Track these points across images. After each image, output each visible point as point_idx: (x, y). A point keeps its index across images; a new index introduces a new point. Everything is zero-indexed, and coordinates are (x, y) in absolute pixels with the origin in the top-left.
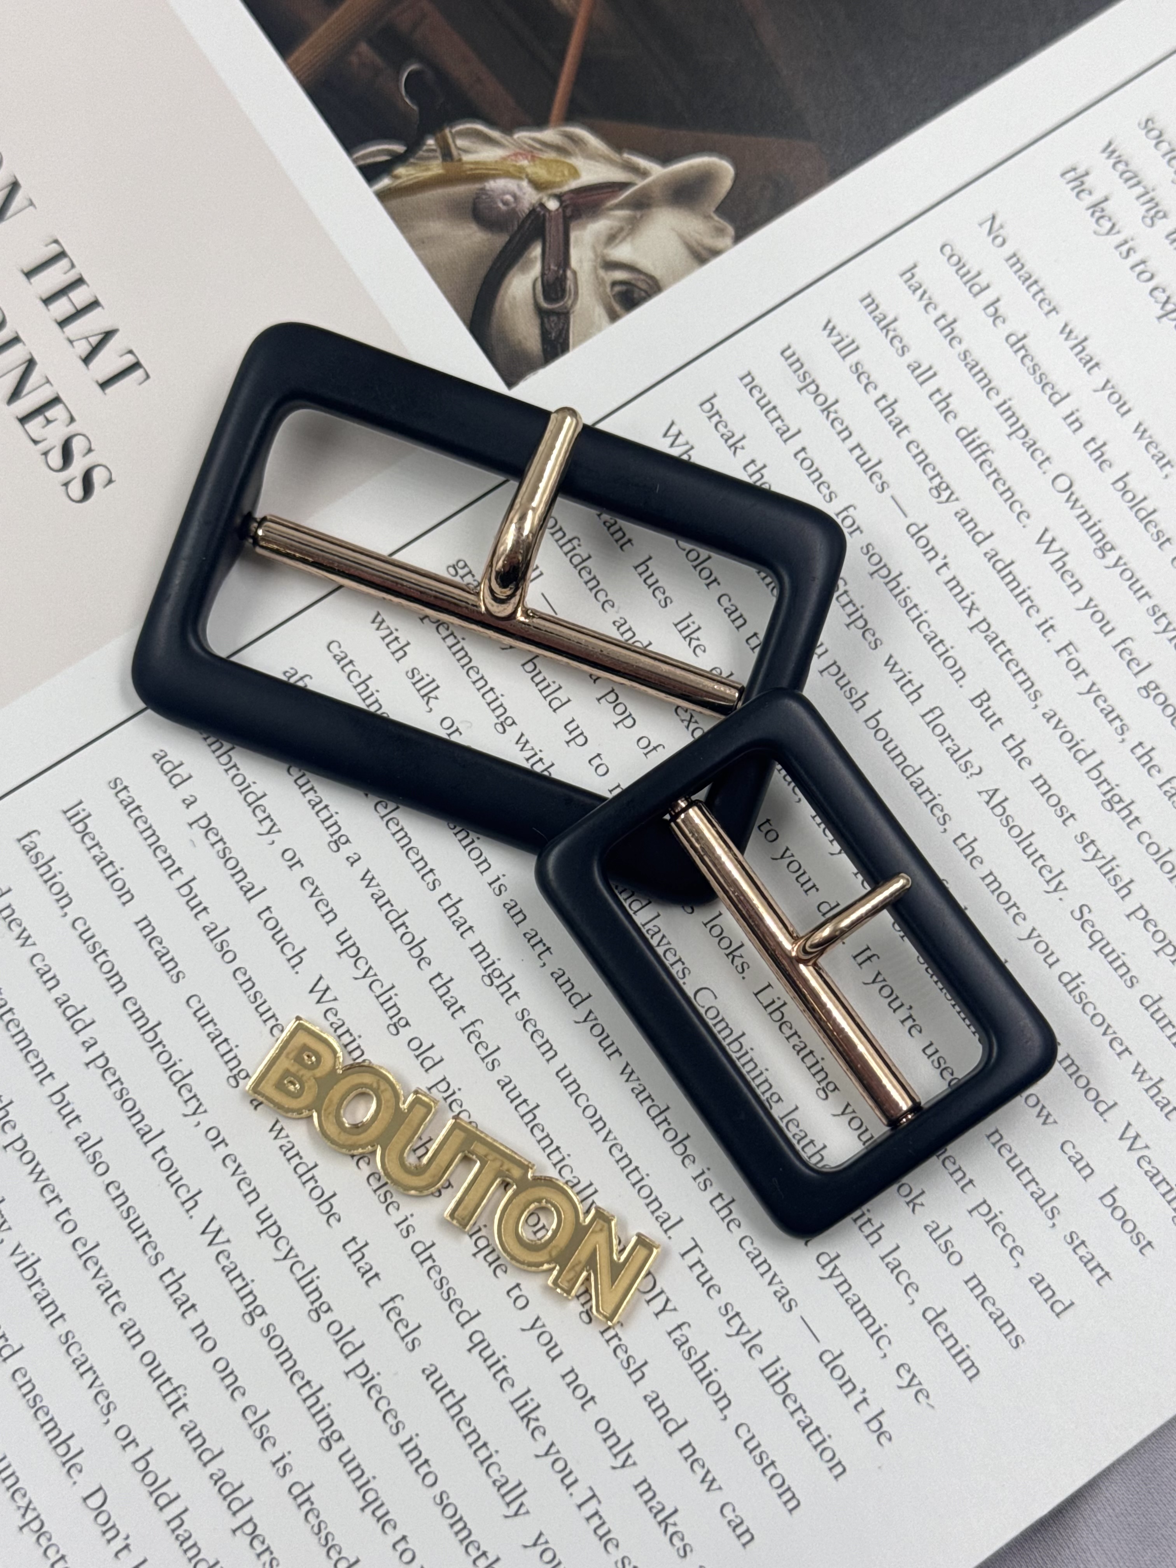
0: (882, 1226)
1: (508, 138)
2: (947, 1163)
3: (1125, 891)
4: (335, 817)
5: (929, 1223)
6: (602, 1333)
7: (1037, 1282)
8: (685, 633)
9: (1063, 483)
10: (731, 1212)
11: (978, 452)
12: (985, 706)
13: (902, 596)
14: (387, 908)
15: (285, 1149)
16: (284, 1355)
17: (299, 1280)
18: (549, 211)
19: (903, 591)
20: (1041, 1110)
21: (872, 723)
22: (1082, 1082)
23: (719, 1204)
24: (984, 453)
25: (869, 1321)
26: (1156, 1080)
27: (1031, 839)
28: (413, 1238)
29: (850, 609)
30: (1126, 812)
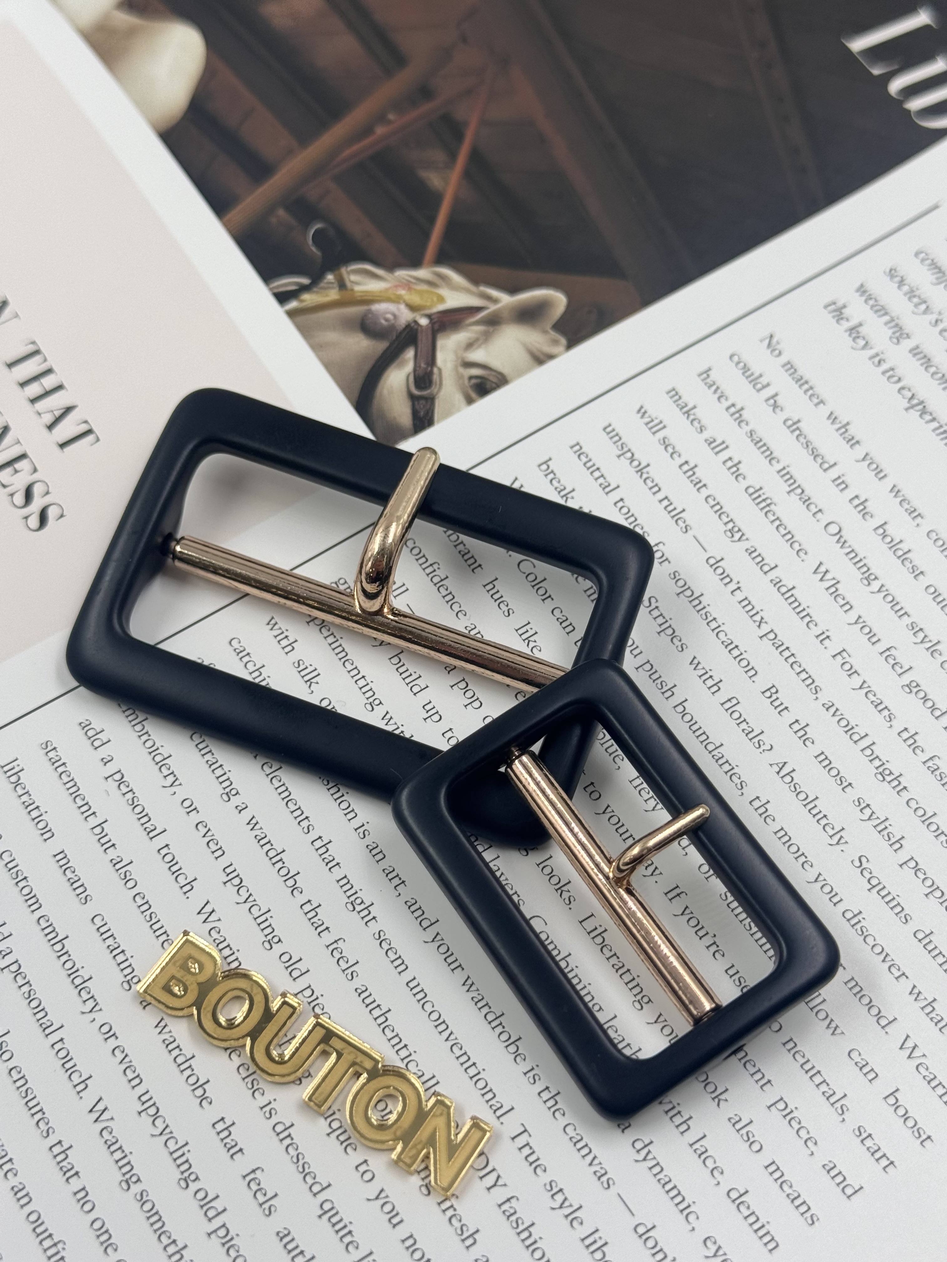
0: (691, 1118)
1: (390, 275)
2: (748, 1065)
3: (898, 845)
4: (228, 774)
5: (732, 1116)
6: (439, 1204)
7: (829, 1168)
8: (524, 637)
9: (833, 529)
10: (556, 1103)
11: (763, 504)
12: (774, 697)
13: (703, 612)
14: (268, 847)
15: (167, 1042)
16: (154, 1216)
17: (171, 1154)
18: (421, 326)
19: (704, 608)
20: (830, 1023)
21: (680, 709)
22: (866, 1000)
23: (546, 1095)
24: (768, 505)
25: (679, 1199)
26: (930, 1000)
27: (816, 802)
28: (274, 1120)
29: (660, 620)
30: (896, 783)
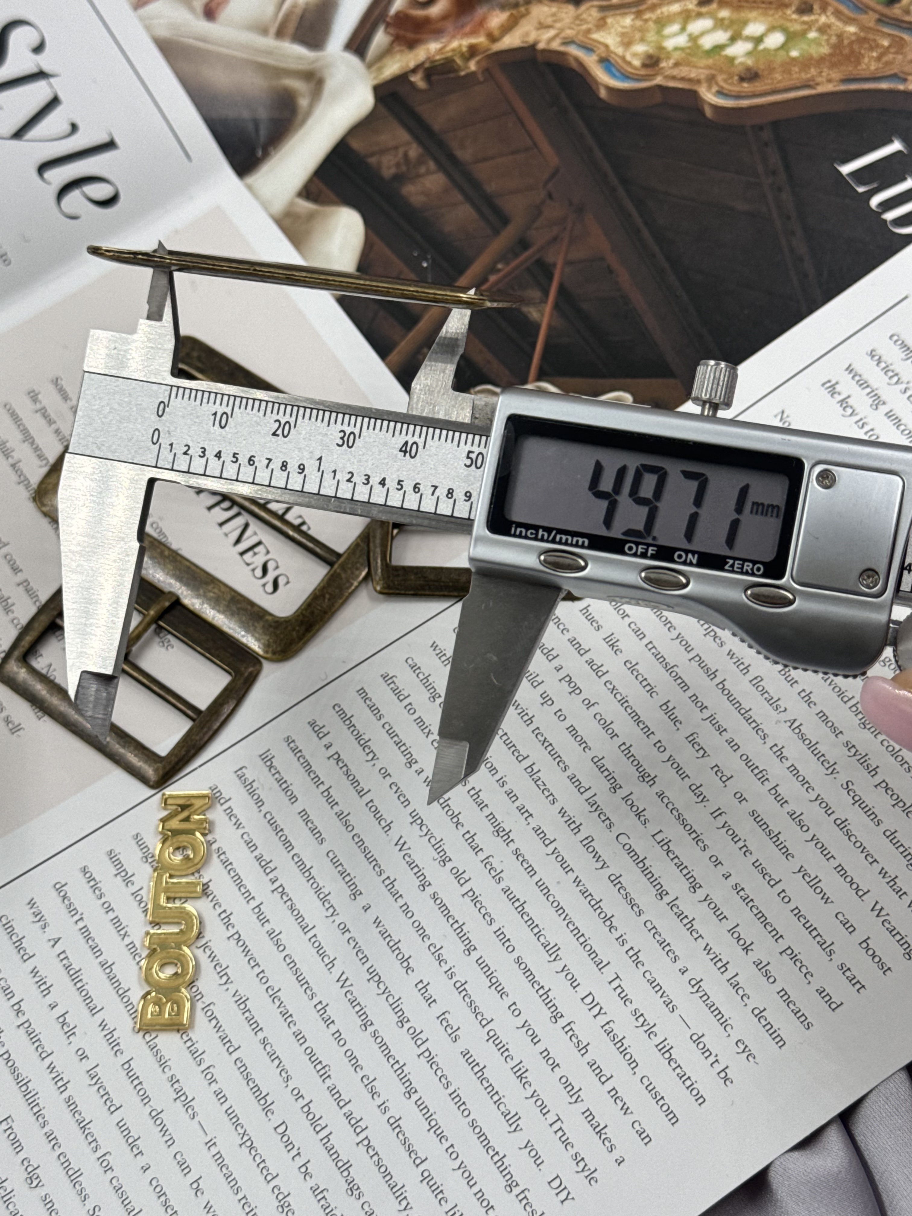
3: (874, 773)
5: (756, 960)
7: (821, 992)
15: (382, 933)
16: (383, 1046)
17: (391, 1005)
21: (721, 686)
22: (849, 879)
25: (720, 1016)
26: (893, 877)
28: (455, 979)
